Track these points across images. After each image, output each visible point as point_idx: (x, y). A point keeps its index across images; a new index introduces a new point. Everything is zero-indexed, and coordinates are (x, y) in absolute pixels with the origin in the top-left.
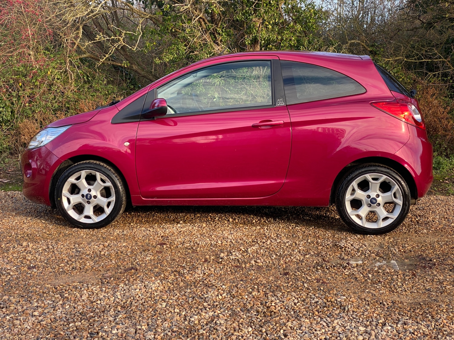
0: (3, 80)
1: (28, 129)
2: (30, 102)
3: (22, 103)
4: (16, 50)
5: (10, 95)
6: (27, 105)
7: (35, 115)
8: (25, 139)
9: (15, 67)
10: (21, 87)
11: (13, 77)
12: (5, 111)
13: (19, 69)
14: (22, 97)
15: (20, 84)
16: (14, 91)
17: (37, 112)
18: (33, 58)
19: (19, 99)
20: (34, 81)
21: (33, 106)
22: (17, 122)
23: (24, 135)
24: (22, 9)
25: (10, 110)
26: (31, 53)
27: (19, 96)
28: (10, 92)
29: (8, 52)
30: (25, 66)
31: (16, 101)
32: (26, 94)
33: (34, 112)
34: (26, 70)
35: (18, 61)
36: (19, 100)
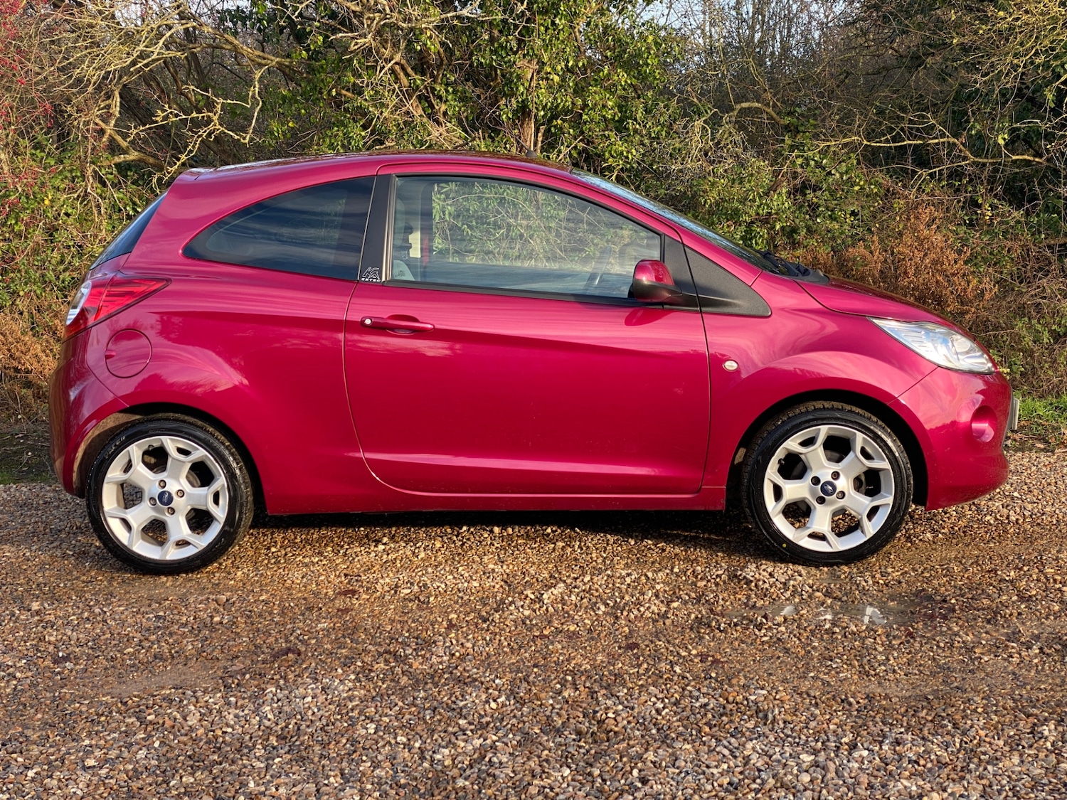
1: (3, 334)
2: (5, 272)
7: (17, 302)
17: (21, 293)
18: (6, 169)
20: (13, 222)
21: (13, 280)
26: (3, 157)
33: (14, 293)
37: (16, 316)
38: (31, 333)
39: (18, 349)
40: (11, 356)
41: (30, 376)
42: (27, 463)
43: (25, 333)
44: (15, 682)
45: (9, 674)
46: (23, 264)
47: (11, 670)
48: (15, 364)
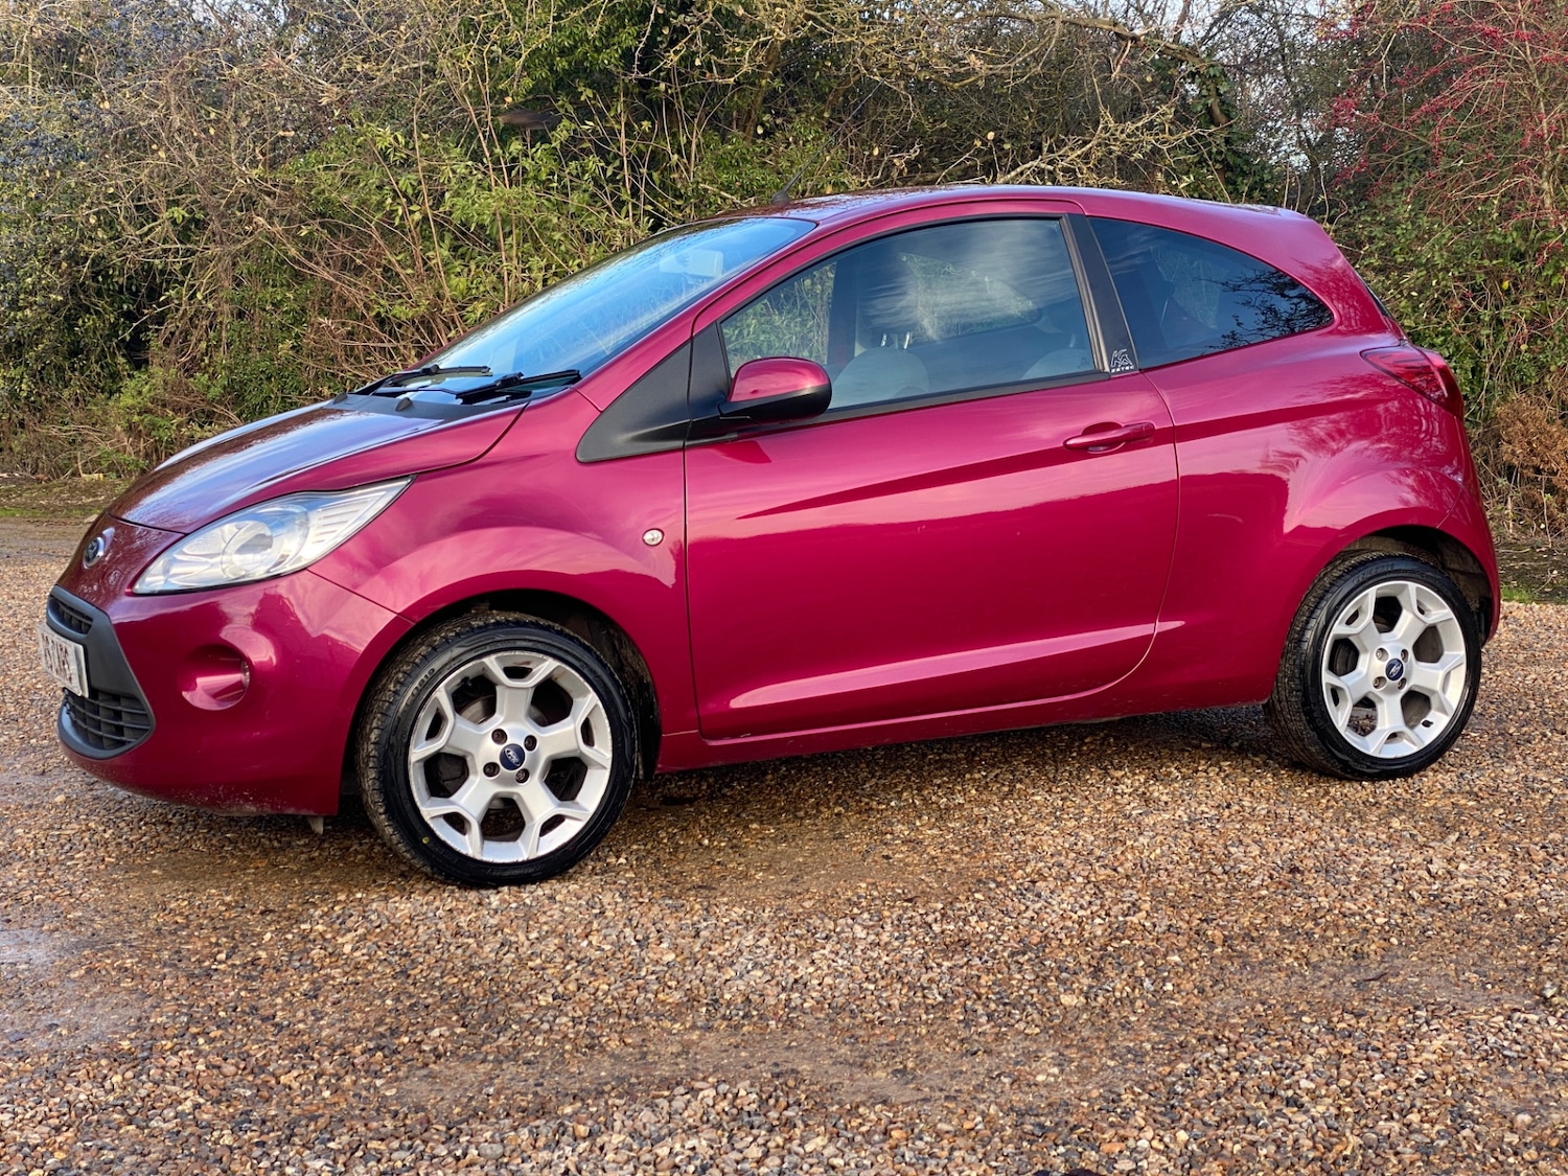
0: (1456, 274)
1: (1522, 422)
2: (1532, 339)
3: (1506, 343)
4: (1499, 179)
5: (1473, 319)
6: (1524, 347)
7: (1547, 380)
8: (1513, 452)
9: (1494, 233)
10: (1507, 292)
11: (1486, 262)
12: (1455, 369)
13: (1505, 237)
14: (1508, 325)
15: (1506, 285)
16: (1486, 308)
17: (1552, 368)
18: (1548, 202)
19: (1500, 331)
20: (1550, 273)
21: (1543, 351)
22: (1488, 401)
23: (1509, 442)
24: (1525, 53)
25: (1468, 364)
26: (1545, 186)
27: (1500, 322)
28: (1472, 310)
29: (1476, 189)
30: (1524, 229)
31: (1488, 336)
32: (1522, 314)
33: (1543, 368)
34: (1526, 240)
35: (1506, 214)
36: (1497, 334)
37: (1544, 399)
38: (1559, 422)
39: (1541, 443)
40: (1531, 451)
41: (1554, 479)
42: (1552, 583)
43: (1551, 422)
44: (1551, 796)
45: (1544, 789)
46: (1558, 329)
47: (1546, 785)
48: (1536, 461)
